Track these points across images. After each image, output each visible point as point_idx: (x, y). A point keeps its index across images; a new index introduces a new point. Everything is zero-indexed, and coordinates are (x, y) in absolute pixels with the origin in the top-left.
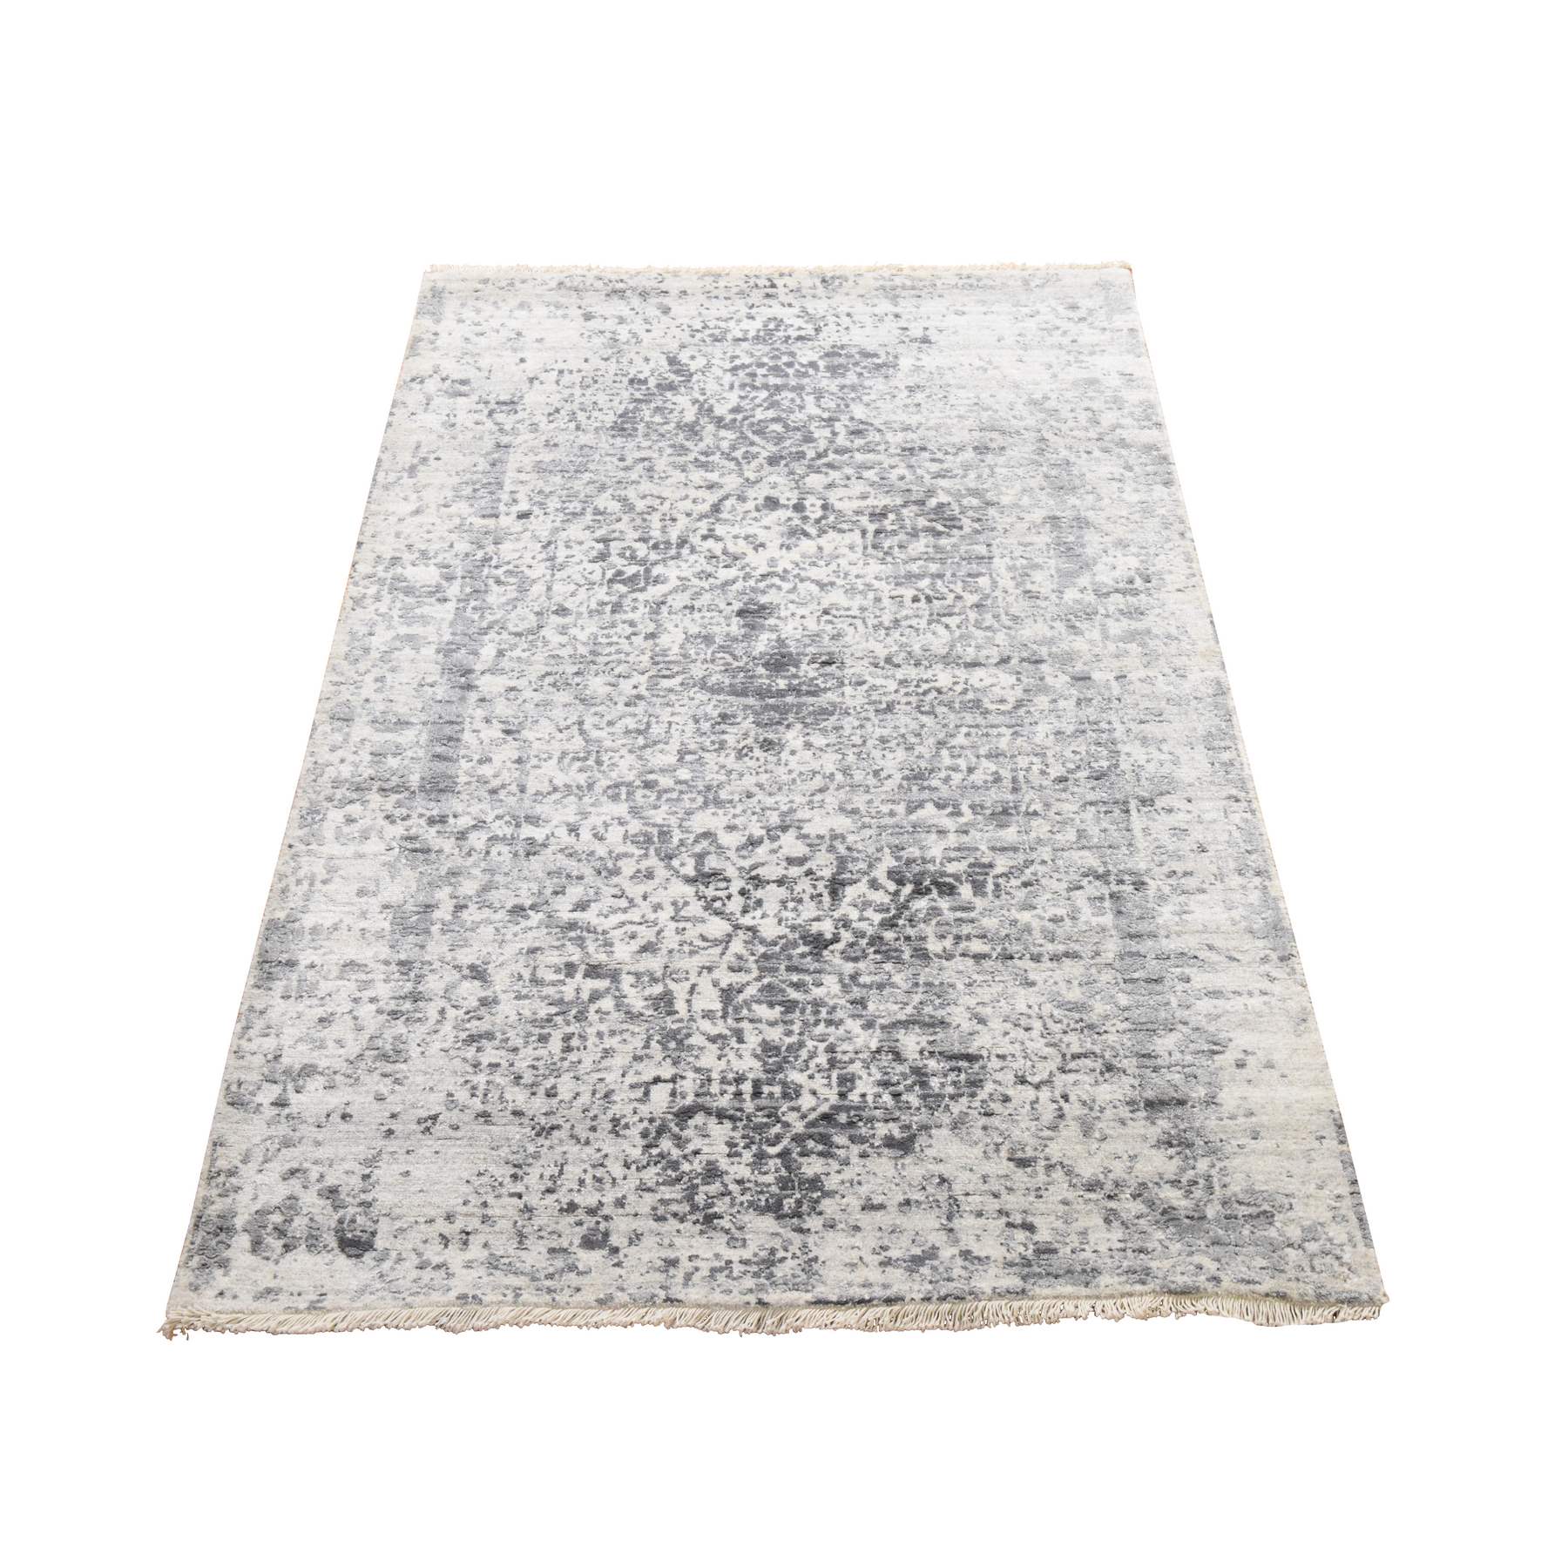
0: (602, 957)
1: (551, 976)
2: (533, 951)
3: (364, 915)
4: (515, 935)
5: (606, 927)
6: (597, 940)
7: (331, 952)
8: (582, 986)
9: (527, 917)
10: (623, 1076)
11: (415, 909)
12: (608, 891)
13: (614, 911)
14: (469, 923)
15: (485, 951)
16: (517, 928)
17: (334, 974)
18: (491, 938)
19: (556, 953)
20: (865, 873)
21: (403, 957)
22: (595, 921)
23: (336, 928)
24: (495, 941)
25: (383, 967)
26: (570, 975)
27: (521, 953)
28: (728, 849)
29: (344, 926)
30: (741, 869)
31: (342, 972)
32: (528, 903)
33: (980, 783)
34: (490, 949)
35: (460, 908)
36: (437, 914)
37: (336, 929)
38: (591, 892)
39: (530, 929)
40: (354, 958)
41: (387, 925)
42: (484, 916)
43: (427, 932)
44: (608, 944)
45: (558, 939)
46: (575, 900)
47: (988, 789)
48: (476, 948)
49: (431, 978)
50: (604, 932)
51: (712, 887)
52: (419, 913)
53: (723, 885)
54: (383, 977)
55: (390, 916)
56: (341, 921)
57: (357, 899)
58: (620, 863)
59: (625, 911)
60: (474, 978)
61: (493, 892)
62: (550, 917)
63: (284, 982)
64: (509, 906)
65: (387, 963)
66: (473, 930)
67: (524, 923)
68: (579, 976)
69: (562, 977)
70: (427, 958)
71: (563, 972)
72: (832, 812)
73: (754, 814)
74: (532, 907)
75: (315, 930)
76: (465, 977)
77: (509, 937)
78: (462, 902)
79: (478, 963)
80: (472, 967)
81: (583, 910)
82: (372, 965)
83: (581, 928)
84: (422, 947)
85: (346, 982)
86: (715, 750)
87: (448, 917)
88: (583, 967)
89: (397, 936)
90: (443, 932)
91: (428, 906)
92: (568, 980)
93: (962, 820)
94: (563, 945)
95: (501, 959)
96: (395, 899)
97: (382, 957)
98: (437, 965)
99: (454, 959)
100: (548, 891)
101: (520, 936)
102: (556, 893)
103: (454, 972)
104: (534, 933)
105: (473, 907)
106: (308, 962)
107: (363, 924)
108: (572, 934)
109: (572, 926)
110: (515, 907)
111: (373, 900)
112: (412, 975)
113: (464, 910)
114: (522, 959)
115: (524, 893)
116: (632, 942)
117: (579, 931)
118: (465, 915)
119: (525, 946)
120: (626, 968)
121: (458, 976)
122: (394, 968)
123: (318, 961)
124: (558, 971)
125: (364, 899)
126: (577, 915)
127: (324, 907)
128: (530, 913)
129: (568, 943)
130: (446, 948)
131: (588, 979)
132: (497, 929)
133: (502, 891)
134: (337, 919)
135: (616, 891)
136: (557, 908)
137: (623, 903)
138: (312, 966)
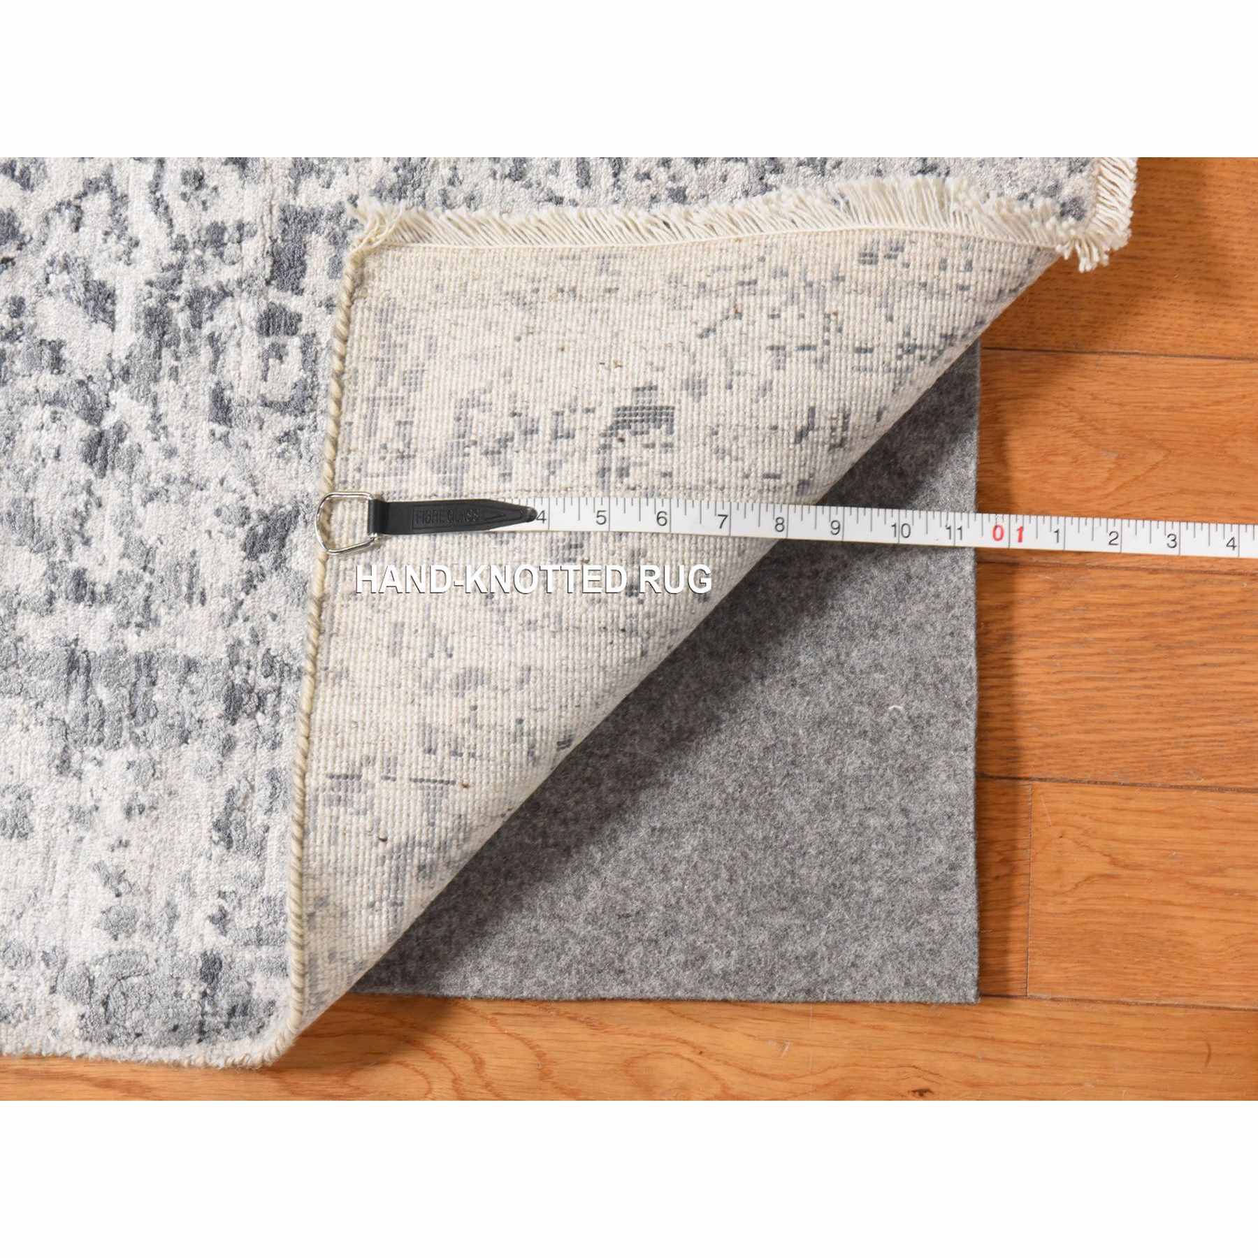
0: (253, 249)
1: (292, 369)
2: (222, 409)
3: (80, 816)
4: (171, 453)
5: (164, 242)
6: (201, 262)
7: (187, 878)
8: (322, 296)
9: (120, 432)
10: (559, 201)
11: (77, 692)
12: (60, 239)
13: (118, 224)
14: (127, 565)
15: (211, 522)
16: (152, 451)
17: (249, 866)
18: (174, 509)
19: (231, 354)
21: (214, 710)
22: (146, 267)
23: (115, 879)
24: (183, 500)
25: (238, 755)
26: (291, 324)
27: (225, 437)
29: (112, 861)
31: (243, 848)
32: (80, 429)
34: (208, 510)
35: (81, 588)
36: (95, 642)
37: (120, 877)
38: (59, 279)
39: (156, 418)
40: (207, 823)
41: (116, 760)
42: (110, 530)
43: (147, 663)
44: (215, 237)
45: (193, 351)
46: (80, 317)
48: (202, 543)
49: (273, 641)
50: (180, 245)
52: (88, 683)
54: (263, 752)
55: (92, 751)
56: (98, 867)
57: (37, 840)
59: (119, 200)
60: (282, 540)
61: (41, 512)
62: (126, 374)
63: (258, 977)
64: (84, 472)
65: (228, 746)
66: (148, 554)
67: (139, 434)
68: (294, 304)
69: (294, 343)
70: (221, 652)
71: (282, 339)
74: (92, 414)
75: (119, 926)
76: (280, 562)
77: (176, 468)
78: (67, 584)
79: (241, 534)
80: (253, 548)
81: (111, 296)
82: (230, 780)
83: (163, 302)
84: (191, 666)
85: (273, 835)
87: (108, 613)
88: (273, 294)
89: (155, 727)
90: (148, 621)
91: (72, 664)
92: (304, 328)
94: (212, 339)
95: (234, 482)
96: (44, 747)
97: (212, 756)
98: (241, 631)
99: (227, 591)
100: (49, 382)
101: (176, 440)
102: (57, 364)
103: (262, 588)
104: (171, 409)
105: (81, 558)
106: (209, 930)
107: (112, 815)
108: (181, 319)
109: (156, 321)
110: (89, 457)
111: (42, 800)
112: (264, 683)
113: (89, 577)
114: (237, 435)
115: (48, 440)
116: (211, 182)
117: (173, 305)
118: (101, 576)
119: (206, 427)
120: (282, 197)
121: (274, 580)
122: (242, 729)
123: (211, 905)
124: (279, 353)
125: (37, 819)
126: (125, 311)
127: (53, 915)
128: (109, 421)
129: (207, 329)
130: (198, 612)
131: (306, 282)
132: (152, 497)
133: (40, 491)
134: (95, 877)
135: (61, 226)
136: (101, 357)
137: (98, 204)
138: (221, 920)
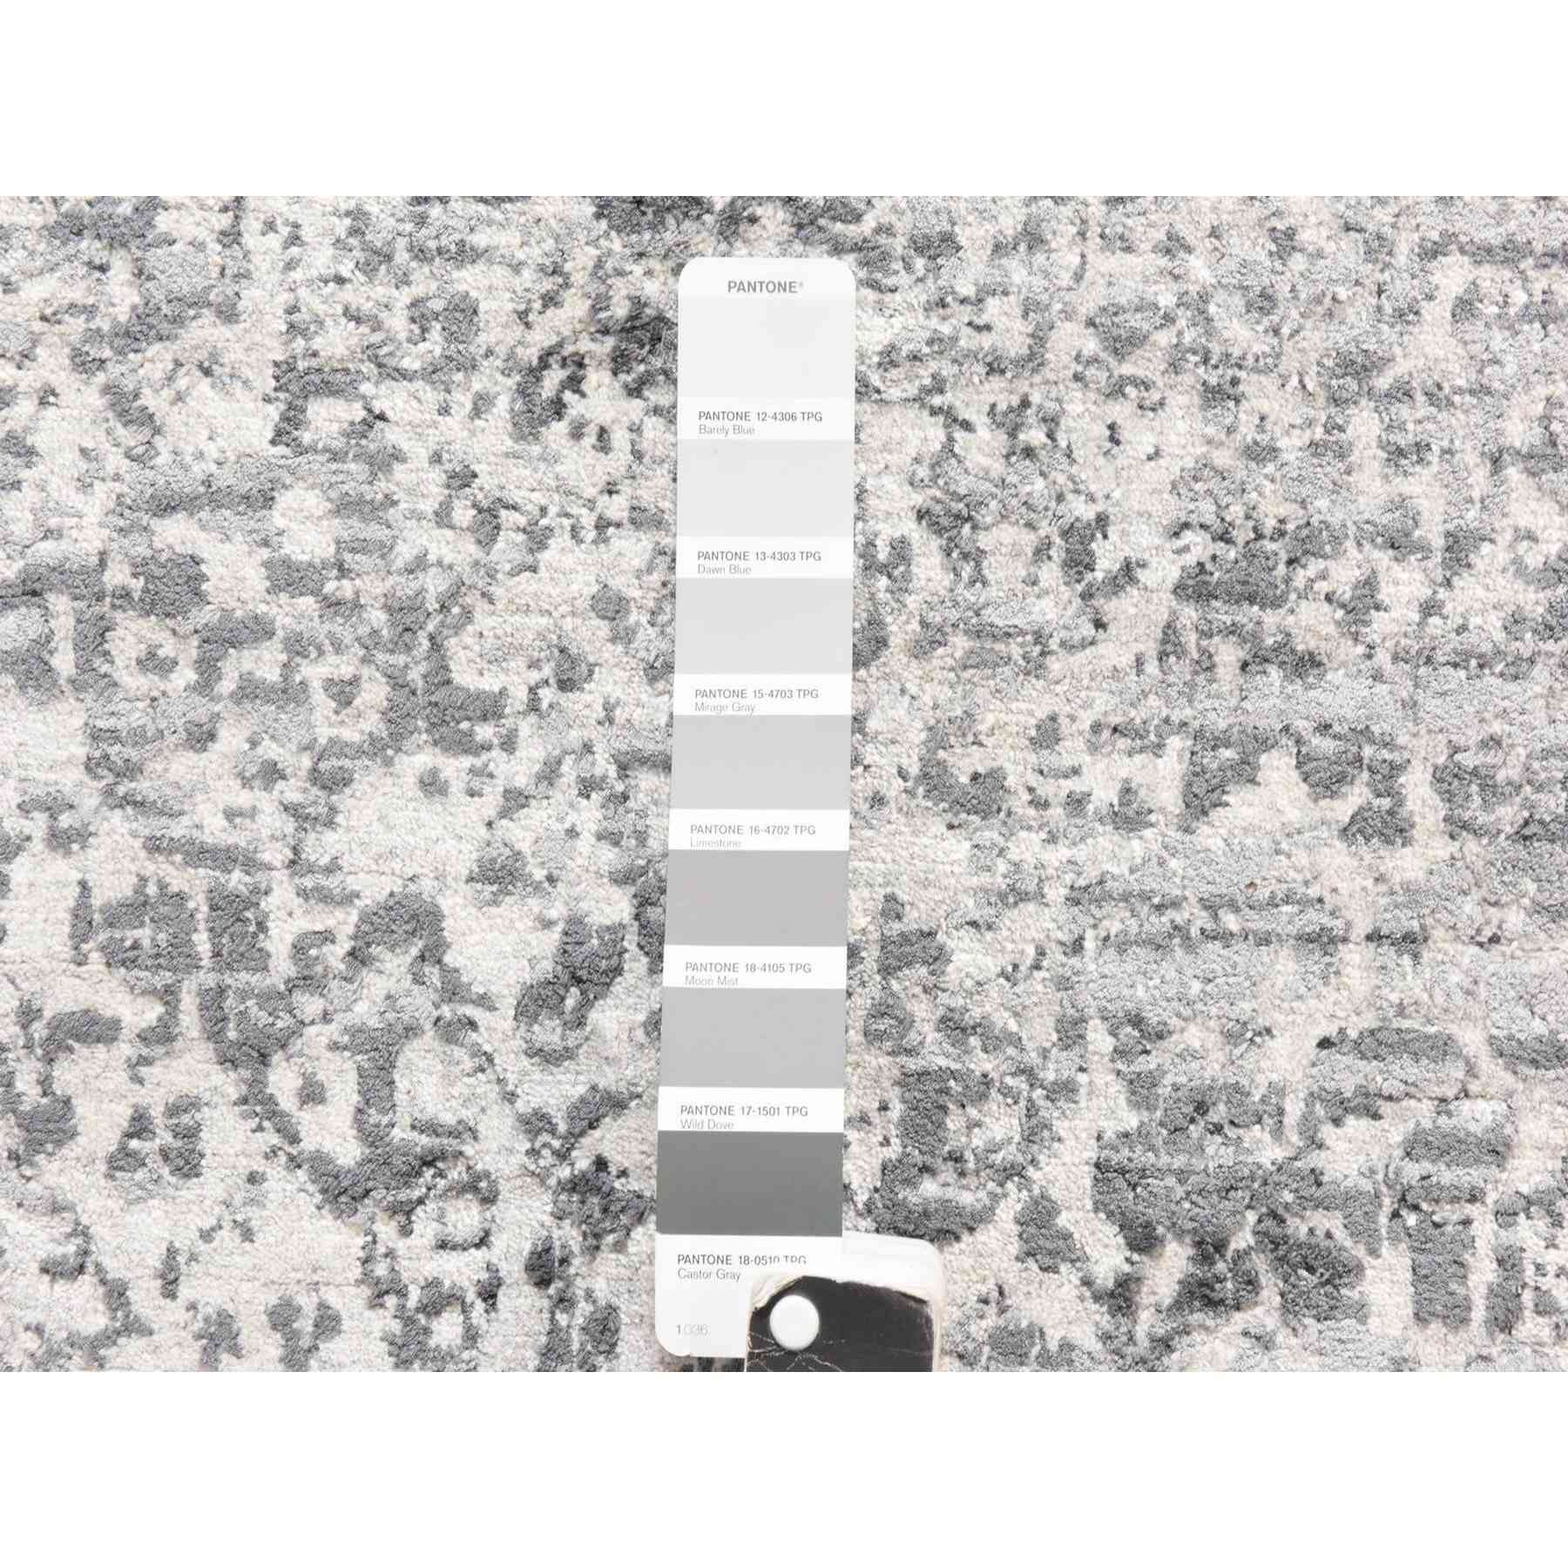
20: (1012, 1172)
28: (484, 1001)
30: (535, 1124)
33: (1489, 630)
47: (1518, 669)
51: (425, 1227)
53: (465, 1217)
58: (67, 1076)
72: (893, 788)
73: (587, 787)
86: (432, 373)
93: (1407, 864)
